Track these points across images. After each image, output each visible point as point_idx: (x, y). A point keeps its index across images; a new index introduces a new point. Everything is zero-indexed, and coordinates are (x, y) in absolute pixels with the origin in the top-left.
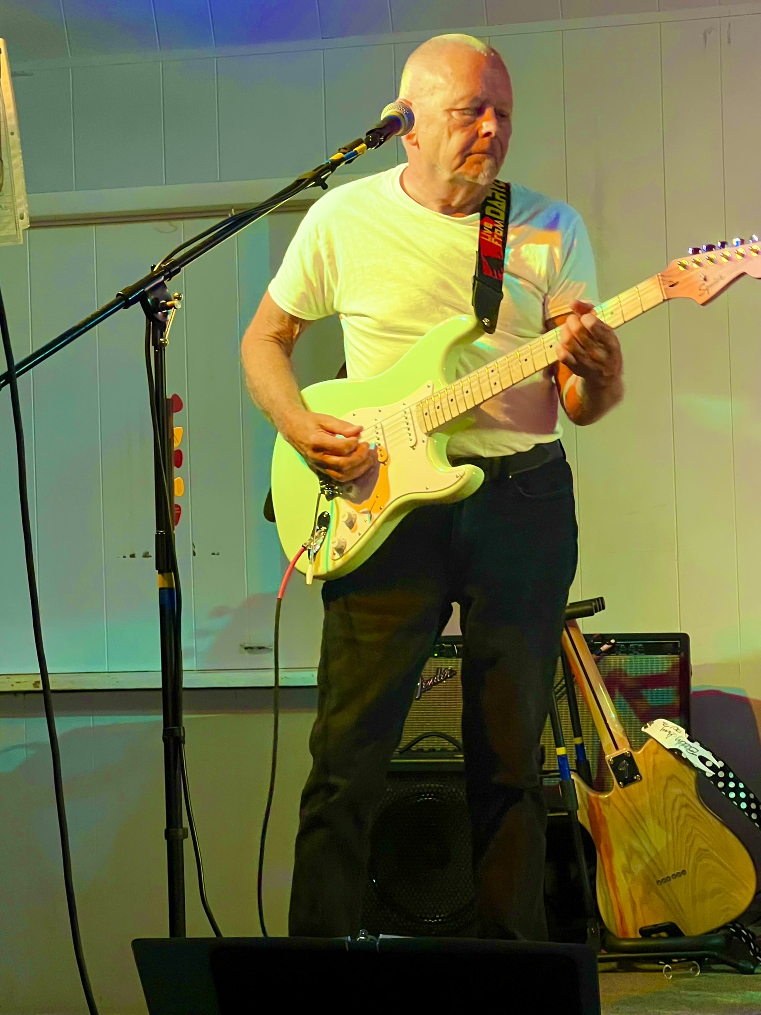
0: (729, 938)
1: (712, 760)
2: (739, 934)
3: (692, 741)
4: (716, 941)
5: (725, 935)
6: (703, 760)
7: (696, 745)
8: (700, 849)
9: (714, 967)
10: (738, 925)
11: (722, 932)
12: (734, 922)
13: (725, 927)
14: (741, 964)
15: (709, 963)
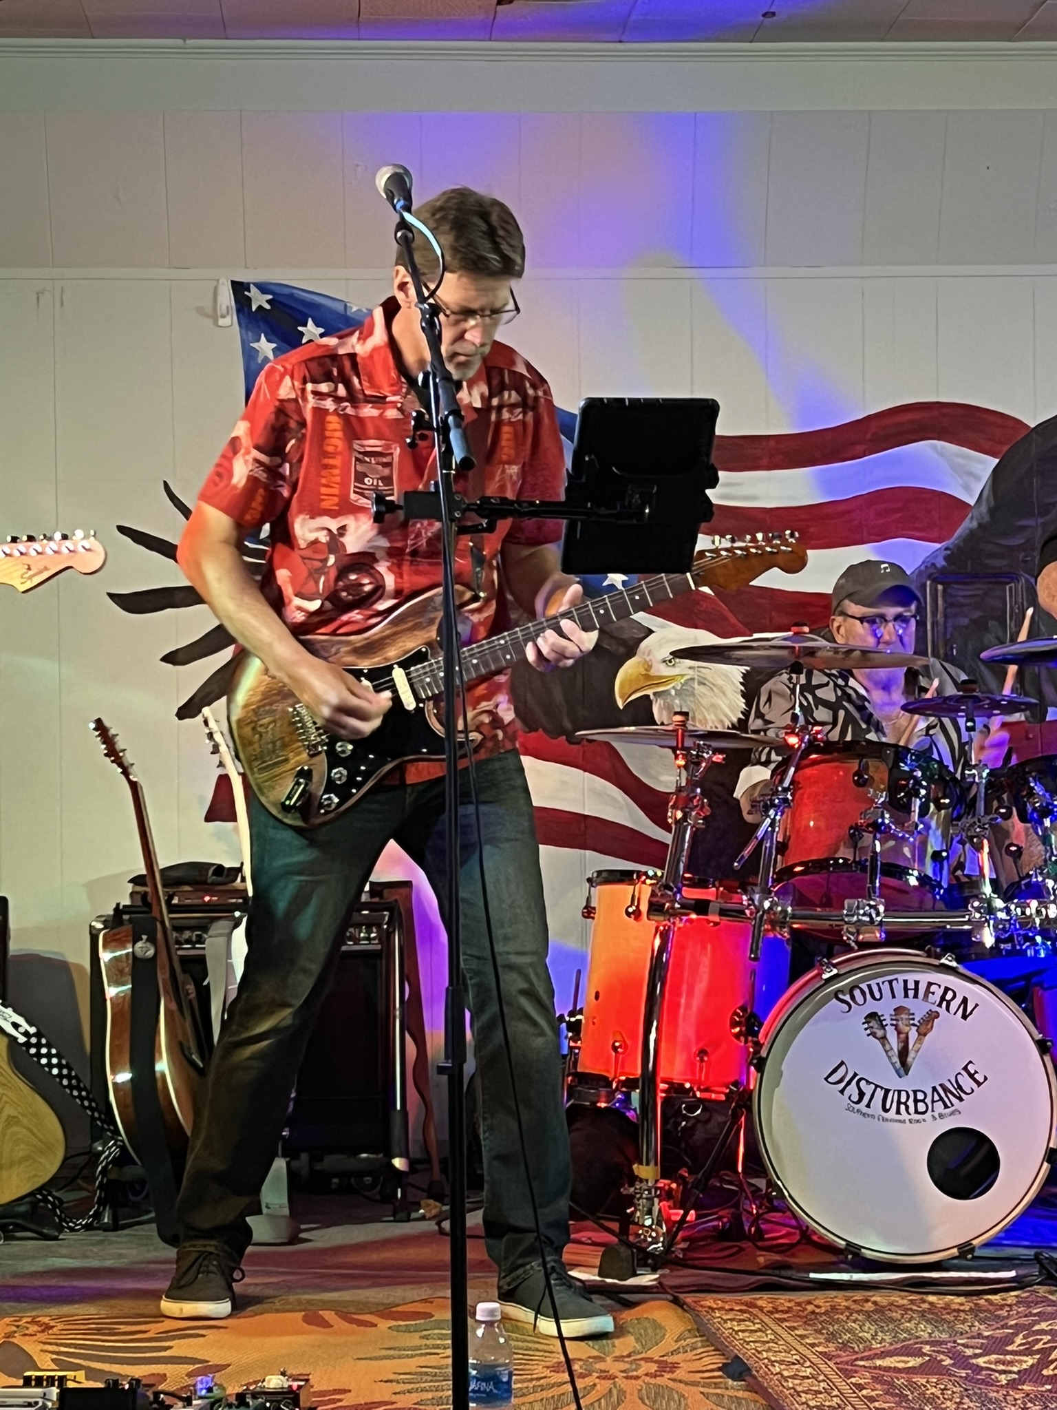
0: (34, 1205)
1: (25, 1026)
2: (45, 1200)
3: (6, 1007)
4: (23, 1209)
5: (31, 1203)
6: (16, 1026)
7: (9, 1011)
8: (9, 1116)
9: (18, 1234)
10: (45, 1192)
11: (27, 1200)
12: (40, 1190)
13: (32, 1194)
14: (45, 1231)
15: (13, 1231)
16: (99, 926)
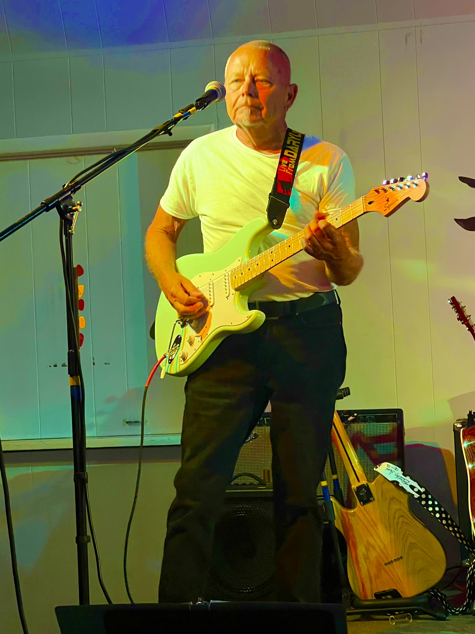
0: (430, 598)
1: (418, 487)
2: (436, 595)
3: (406, 476)
4: (422, 600)
5: (427, 596)
6: (412, 487)
7: (408, 478)
8: (411, 543)
9: (421, 616)
10: (436, 590)
11: (426, 594)
12: (432, 588)
13: (427, 591)
14: (437, 614)
15: (417, 614)
16: (459, 426)
